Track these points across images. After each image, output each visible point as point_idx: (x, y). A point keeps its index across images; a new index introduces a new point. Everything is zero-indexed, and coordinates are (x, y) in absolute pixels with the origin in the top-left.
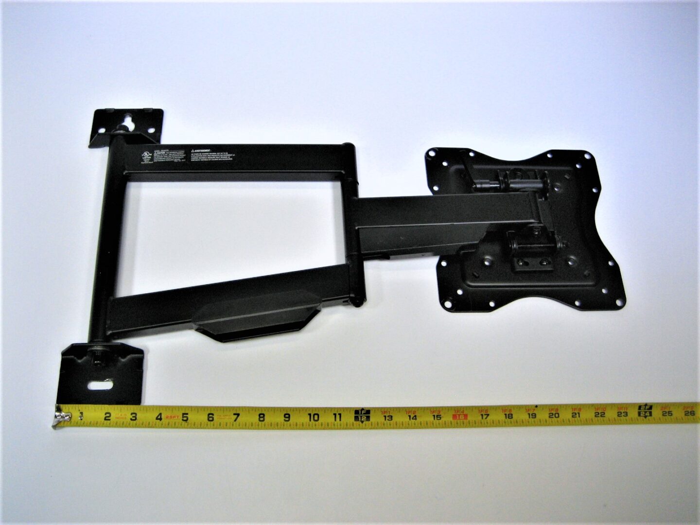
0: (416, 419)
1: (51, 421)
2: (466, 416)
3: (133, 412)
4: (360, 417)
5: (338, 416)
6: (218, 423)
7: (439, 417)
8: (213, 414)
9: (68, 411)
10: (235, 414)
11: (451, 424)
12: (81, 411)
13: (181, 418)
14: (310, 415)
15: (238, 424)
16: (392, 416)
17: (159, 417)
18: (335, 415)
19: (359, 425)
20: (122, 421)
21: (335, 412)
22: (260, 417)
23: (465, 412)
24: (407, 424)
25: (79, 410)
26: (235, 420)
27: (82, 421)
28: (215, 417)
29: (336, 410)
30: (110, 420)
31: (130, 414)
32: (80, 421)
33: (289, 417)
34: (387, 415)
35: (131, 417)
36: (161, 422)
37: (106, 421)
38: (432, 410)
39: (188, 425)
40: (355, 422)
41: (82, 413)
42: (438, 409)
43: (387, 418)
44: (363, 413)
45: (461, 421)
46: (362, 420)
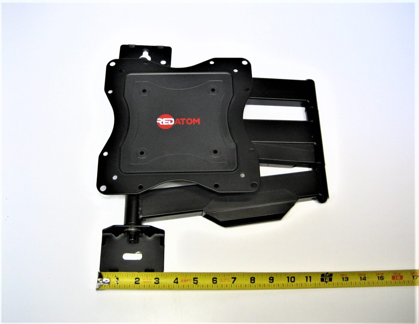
0: (365, 280)
1: (95, 285)
2: (401, 277)
3: (156, 277)
4: (325, 279)
5: (309, 279)
6: (221, 285)
7: (382, 278)
8: (216, 278)
9: (107, 277)
10: (232, 278)
11: (391, 283)
12: (117, 277)
13: (193, 281)
14: (288, 277)
15: (235, 285)
16: (348, 278)
17: (176, 281)
18: (307, 277)
19: (324, 285)
20: (148, 284)
21: (307, 276)
22: (251, 280)
23: (401, 275)
24: (359, 284)
25: (116, 276)
26: (233, 283)
27: (118, 285)
28: (218, 280)
29: (308, 274)
30: (139, 283)
31: (154, 279)
32: (116, 285)
33: (273, 280)
34: (344, 277)
35: (155, 281)
36: (177, 285)
37: (136, 285)
38: (377, 273)
39: (198, 287)
40: (321, 283)
41: (118, 279)
42: (382, 273)
43: (344, 279)
44: (327, 276)
45: (398, 281)
46: (327, 281)
